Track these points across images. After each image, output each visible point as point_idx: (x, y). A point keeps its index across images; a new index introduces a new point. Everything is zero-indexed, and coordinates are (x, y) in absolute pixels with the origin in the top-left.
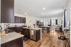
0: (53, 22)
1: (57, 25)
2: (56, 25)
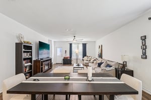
0: (77, 50)
1: (85, 58)
2: (83, 57)
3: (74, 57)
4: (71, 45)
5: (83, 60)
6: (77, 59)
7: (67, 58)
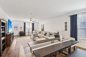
3: (27, 31)
4: (25, 23)
5: (32, 32)
6: (29, 32)
7: (22, 32)
